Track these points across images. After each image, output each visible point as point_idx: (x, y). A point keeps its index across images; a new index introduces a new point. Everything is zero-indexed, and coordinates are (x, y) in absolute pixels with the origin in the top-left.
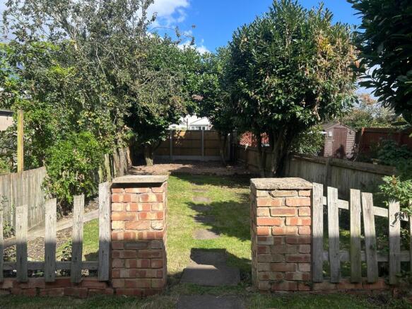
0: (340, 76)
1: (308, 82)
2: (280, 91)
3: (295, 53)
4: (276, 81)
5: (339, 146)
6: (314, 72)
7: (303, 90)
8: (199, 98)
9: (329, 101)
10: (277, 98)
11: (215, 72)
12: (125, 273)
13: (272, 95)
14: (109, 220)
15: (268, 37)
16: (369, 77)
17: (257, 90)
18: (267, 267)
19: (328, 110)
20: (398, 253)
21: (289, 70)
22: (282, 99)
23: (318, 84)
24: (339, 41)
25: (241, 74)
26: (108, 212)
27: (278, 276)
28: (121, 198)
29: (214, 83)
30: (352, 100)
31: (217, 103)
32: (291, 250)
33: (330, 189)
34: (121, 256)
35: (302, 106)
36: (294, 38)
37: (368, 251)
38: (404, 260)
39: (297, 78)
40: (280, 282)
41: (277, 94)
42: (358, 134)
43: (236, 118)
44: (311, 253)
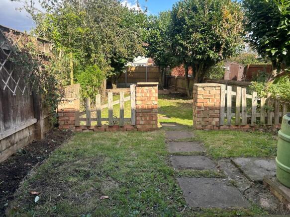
0: (235, 33)
1: (217, 37)
2: (201, 42)
3: (211, 19)
4: (199, 36)
5: (233, 76)
6: (221, 31)
7: (214, 41)
8: (147, 45)
9: (228, 48)
10: (199, 46)
11: (158, 28)
12: (142, 122)
13: (196, 44)
14: (135, 100)
15: (195, 9)
16: (247, 38)
17: (188, 41)
18: (201, 119)
19: (228, 53)
20: (255, 113)
21: (207, 30)
22: (202, 46)
23: (223, 38)
24: (236, 12)
25: (179, 31)
26: (134, 97)
27: (205, 123)
28: (140, 91)
29: (157, 35)
30: (241, 47)
31: (159, 48)
32: (211, 112)
33: (228, 87)
34: (141, 115)
35: (213, 50)
36: (210, 10)
37: (243, 112)
38: (258, 116)
39: (211, 34)
40: (206, 126)
41: (199, 44)
42: (245, 69)
43: (174, 57)
44: (220, 113)
